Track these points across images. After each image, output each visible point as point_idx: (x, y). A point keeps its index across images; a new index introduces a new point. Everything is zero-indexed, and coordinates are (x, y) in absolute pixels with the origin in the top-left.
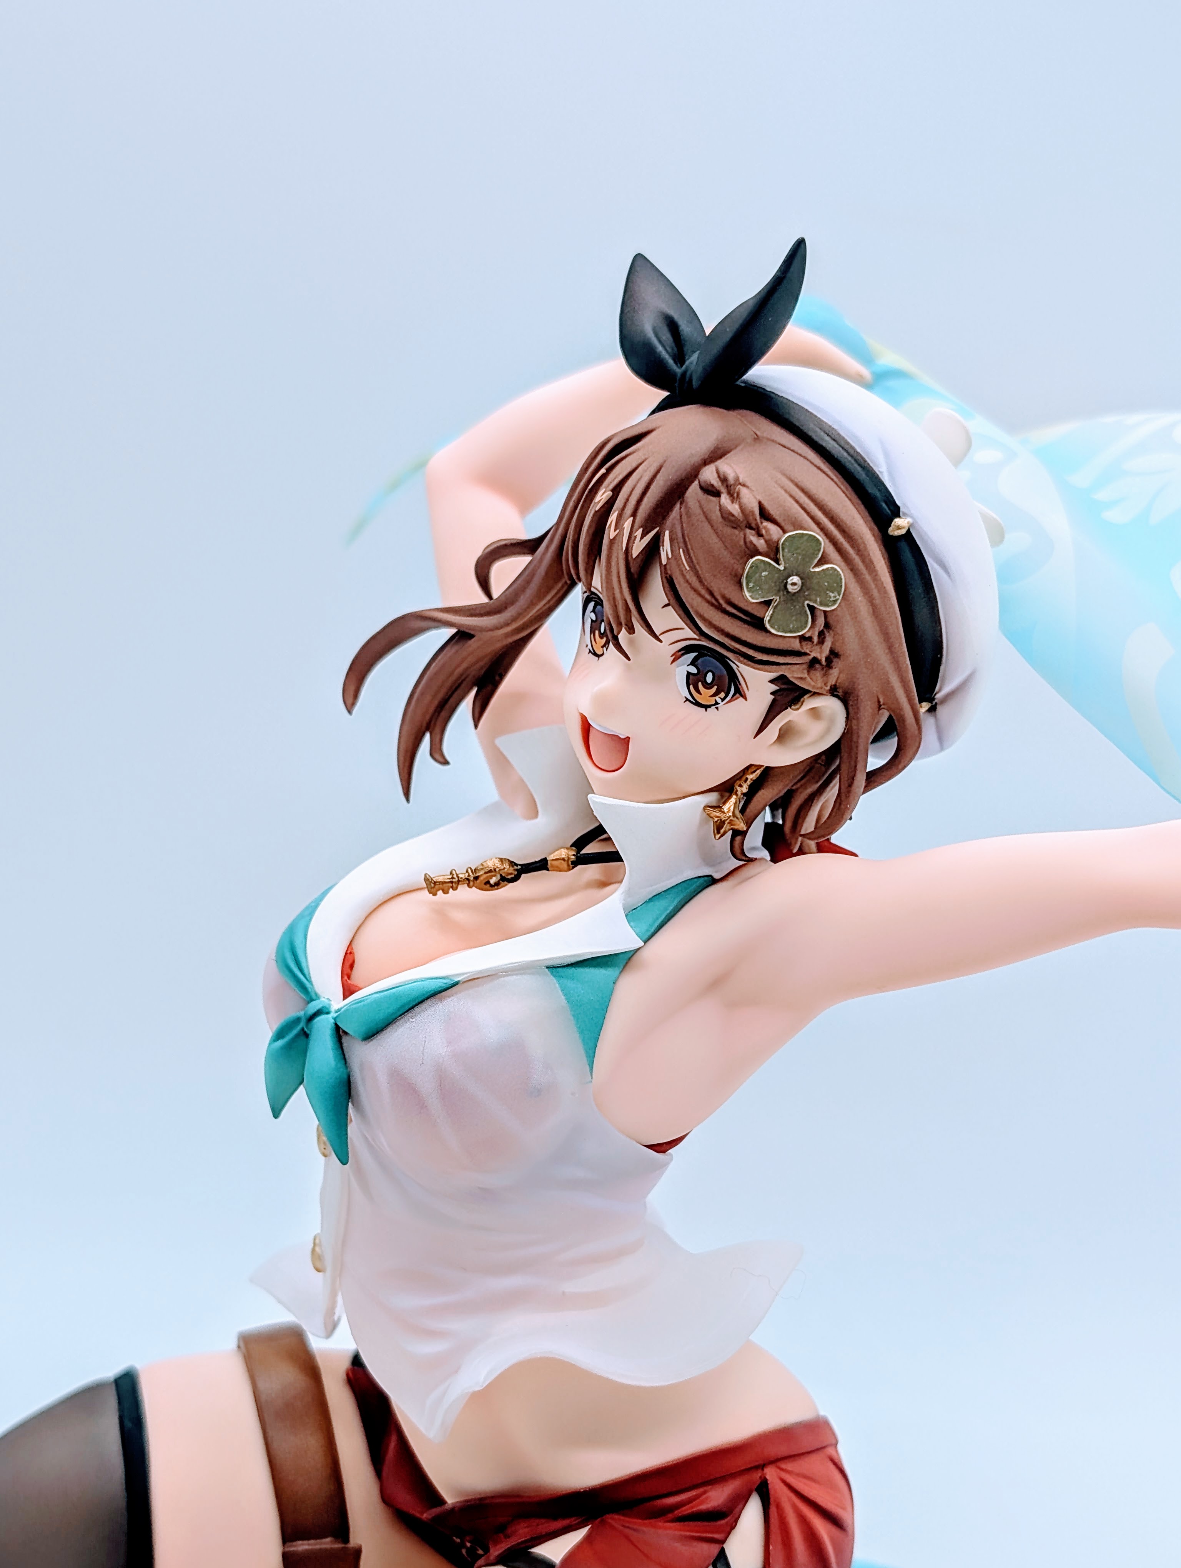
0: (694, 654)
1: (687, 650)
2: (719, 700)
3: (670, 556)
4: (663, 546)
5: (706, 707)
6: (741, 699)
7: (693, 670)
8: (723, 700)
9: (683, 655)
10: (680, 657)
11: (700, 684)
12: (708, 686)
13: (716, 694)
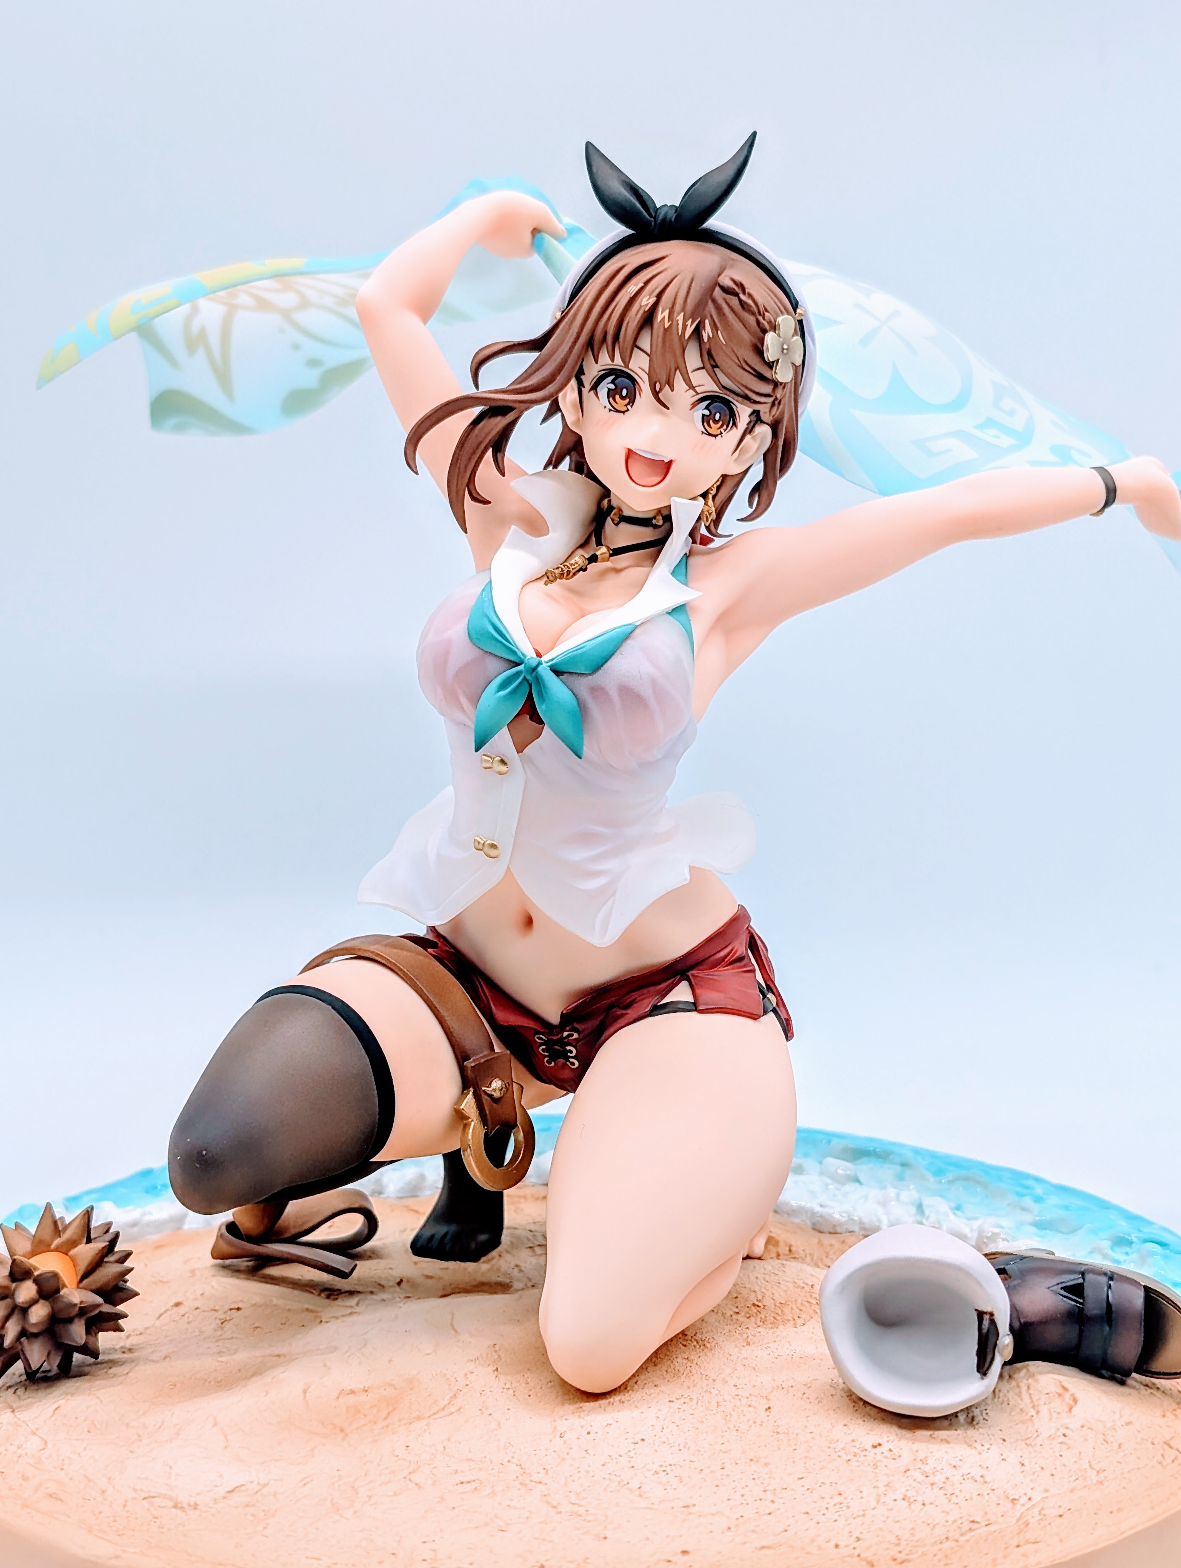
0: (708, 402)
1: (702, 400)
2: (723, 431)
3: (711, 336)
4: (705, 330)
5: (715, 436)
6: (735, 429)
7: (707, 412)
8: (725, 430)
9: (699, 403)
10: (696, 406)
11: (711, 422)
12: (716, 422)
13: (722, 426)
